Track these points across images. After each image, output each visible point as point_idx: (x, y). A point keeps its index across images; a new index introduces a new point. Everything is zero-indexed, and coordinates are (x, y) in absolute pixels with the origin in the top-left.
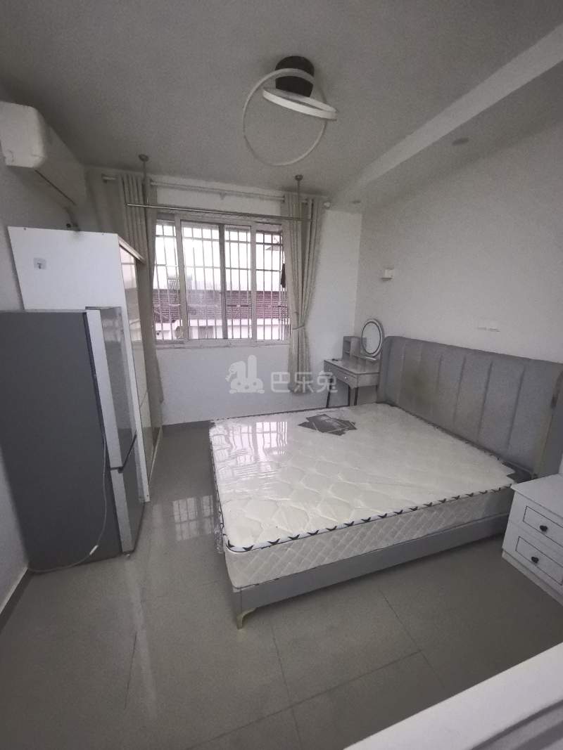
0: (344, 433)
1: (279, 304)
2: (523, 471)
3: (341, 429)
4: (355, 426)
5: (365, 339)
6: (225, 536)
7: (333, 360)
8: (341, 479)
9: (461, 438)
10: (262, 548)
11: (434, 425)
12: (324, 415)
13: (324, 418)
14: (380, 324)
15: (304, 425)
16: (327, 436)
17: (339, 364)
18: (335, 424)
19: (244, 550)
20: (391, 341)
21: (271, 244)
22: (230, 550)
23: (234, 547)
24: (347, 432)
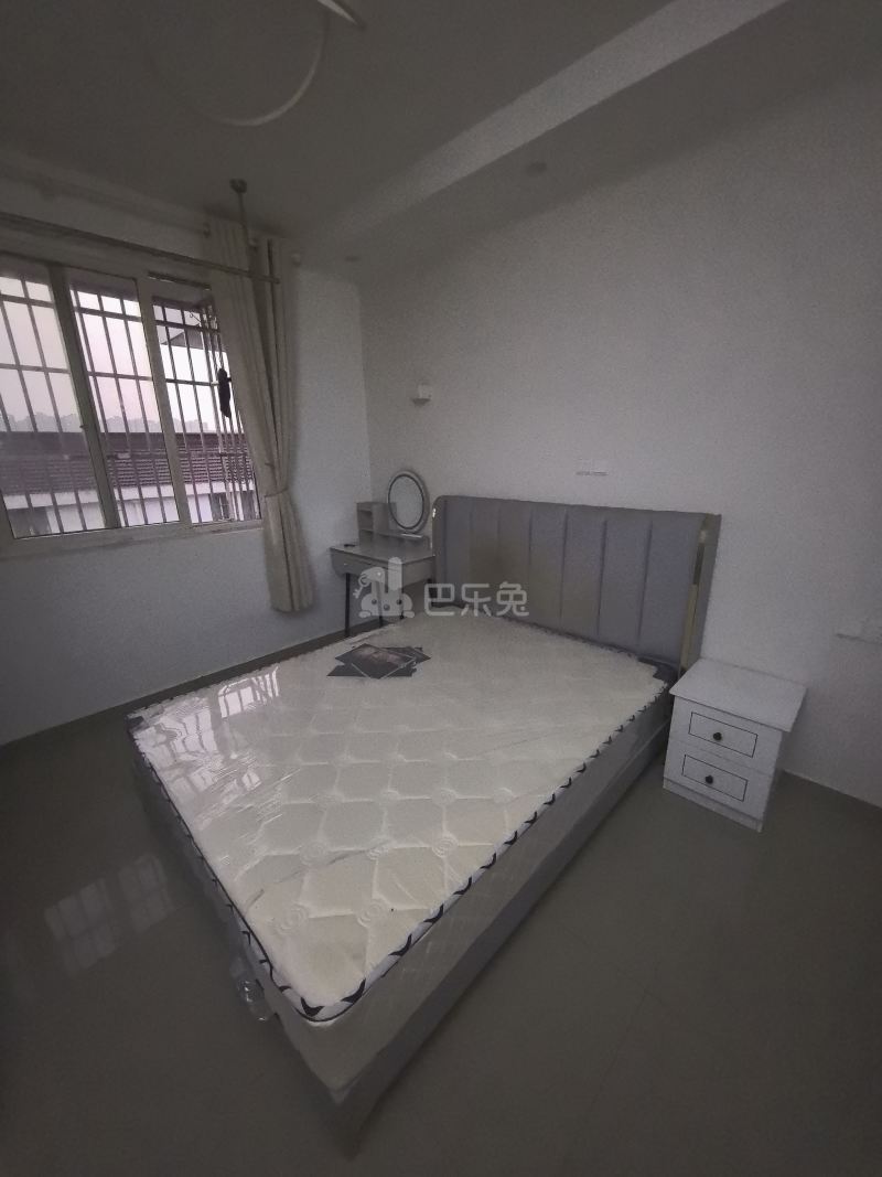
0: (415, 670)
1: (221, 451)
3: (405, 665)
4: (426, 653)
5: (394, 504)
6: (287, 992)
7: (346, 546)
8: (454, 757)
9: (575, 637)
10: (384, 976)
12: (365, 646)
13: (367, 652)
14: (417, 476)
15: (336, 673)
16: (388, 684)
18: (392, 658)
19: (347, 1004)
20: (445, 503)
21: (183, 326)
22: (315, 1021)
23: (318, 1009)
24: (419, 667)
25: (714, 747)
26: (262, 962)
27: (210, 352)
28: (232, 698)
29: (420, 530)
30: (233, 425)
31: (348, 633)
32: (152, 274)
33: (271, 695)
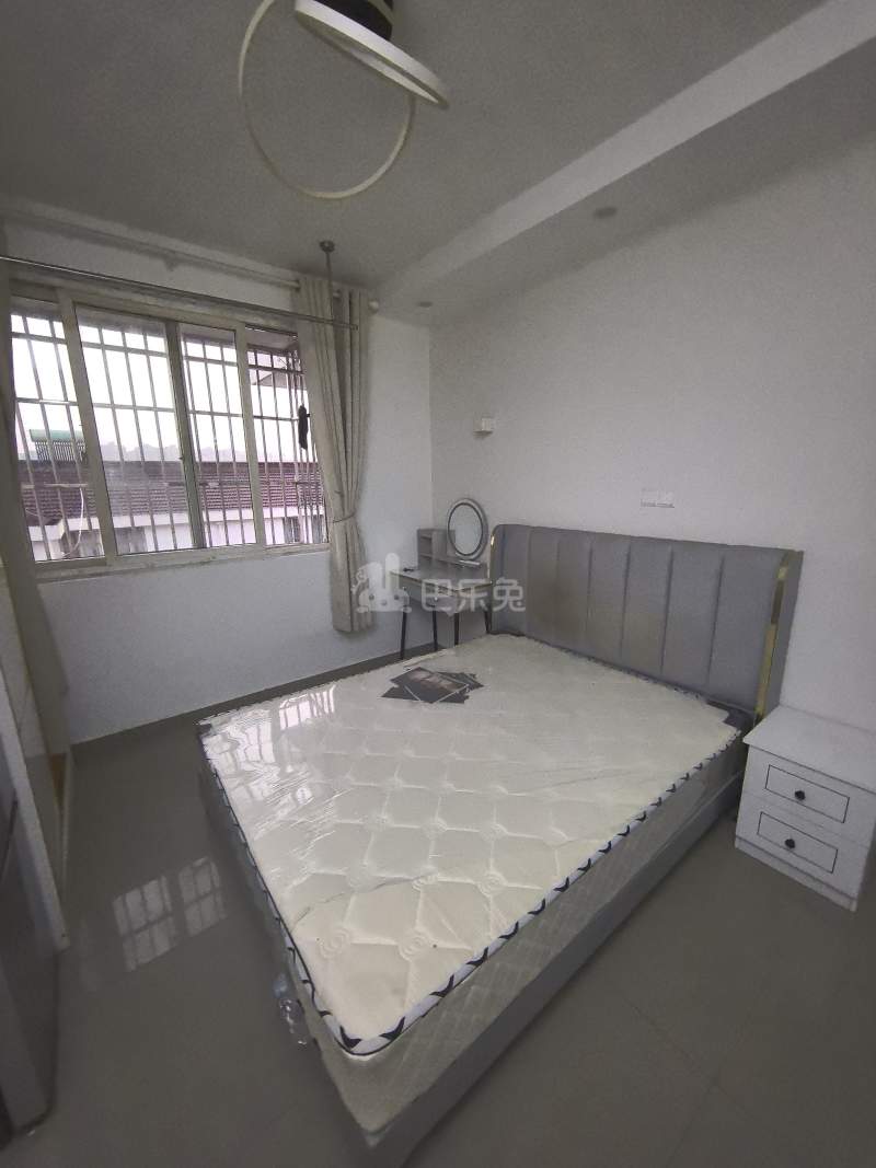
0: (467, 697)
1: (296, 479)
2: (740, 712)
3: (457, 691)
4: (479, 680)
5: (454, 531)
6: (327, 1017)
7: (406, 570)
8: (503, 790)
9: (638, 673)
10: (423, 1016)
11: (590, 658)
12: (420, 669)
13: (421, 675)
14: (477, 505)
15: (390, 694)
16: (441, 708)
17: (415, 575)
18: (445, 683)
19: (385, 1041)
20: (504, 532)
21: (272, 369)
22: (353, 1054)
23: (358, 1041)
24: (471, 694)
25: (796, 806)
26: (305, 982)
27: (293, 391)
28: (291, 711)
29: (479, 556)
30: (309, 455)
31: (403, 655)
32: (248, 325)
33: (326, 710)
